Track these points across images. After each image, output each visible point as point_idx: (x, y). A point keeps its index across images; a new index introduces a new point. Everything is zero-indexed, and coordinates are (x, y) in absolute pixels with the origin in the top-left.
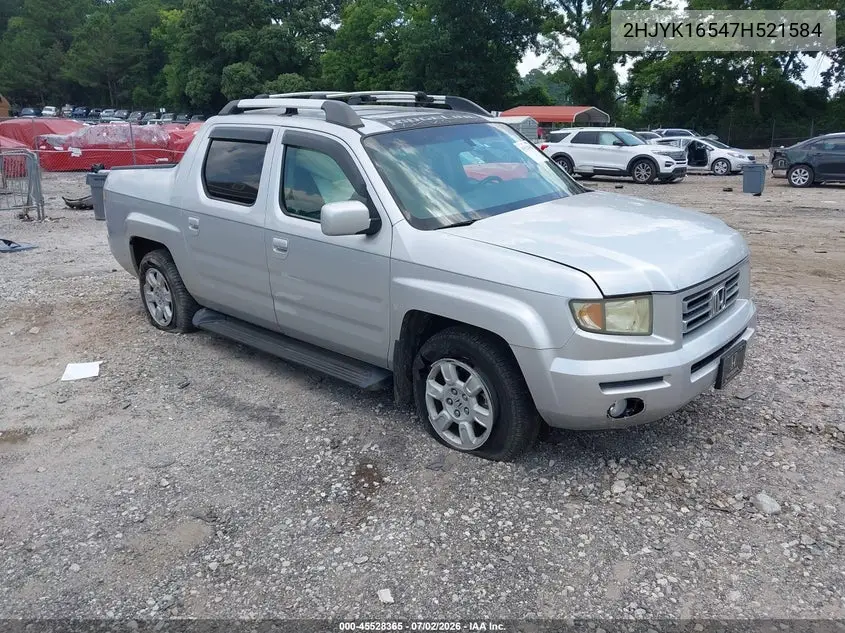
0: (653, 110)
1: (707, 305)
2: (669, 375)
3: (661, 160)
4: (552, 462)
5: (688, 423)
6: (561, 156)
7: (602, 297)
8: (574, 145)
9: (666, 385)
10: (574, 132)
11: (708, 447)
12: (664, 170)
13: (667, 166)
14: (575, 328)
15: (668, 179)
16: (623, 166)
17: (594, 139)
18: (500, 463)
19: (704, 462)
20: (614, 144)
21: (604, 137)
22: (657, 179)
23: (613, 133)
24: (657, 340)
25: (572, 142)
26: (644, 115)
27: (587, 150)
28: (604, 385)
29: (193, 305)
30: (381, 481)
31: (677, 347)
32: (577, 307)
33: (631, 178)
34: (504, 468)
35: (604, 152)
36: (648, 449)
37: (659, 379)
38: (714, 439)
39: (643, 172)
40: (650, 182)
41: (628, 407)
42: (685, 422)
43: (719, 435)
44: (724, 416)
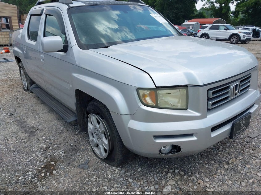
0: (242, 19)
1: (227, 93)
2: (197, 133)
3: (242, 35)
4: (140, 169)
5: (219, 150)
6: (205, 34)
7: (155, 87)
8: (210, 30)
9: (194, 138)
10: (210, 25)
11: (226, 166)
12: (242, 38)
13: (243, 37)
14: (140, 104)
15: (244, 42)
16: (227, 37)
17: (217, 28)
18: (114, 167)
19: (221, 177)
20: (224, 29)
21: (221, 27)
22: (239, 42)
23: (224, 26)
24: (191, 113)
25: (209, 29)
26: (238, 21)
27: (214, 32)
28: (156, 137)
29: (32, 82)
30: (51, 173)
31: (203, 117)
32: (141, 92)
33: (230, 42)
34: (114, 170)
35: (220, 32)
36: (193, 165)
37: (191, 135)
38: (230, 162)
39: (234, 39)
40: (237, 43)
41: (173, 149)
42: (218, 149)
43: (234, 159)
44: (240, 147)
